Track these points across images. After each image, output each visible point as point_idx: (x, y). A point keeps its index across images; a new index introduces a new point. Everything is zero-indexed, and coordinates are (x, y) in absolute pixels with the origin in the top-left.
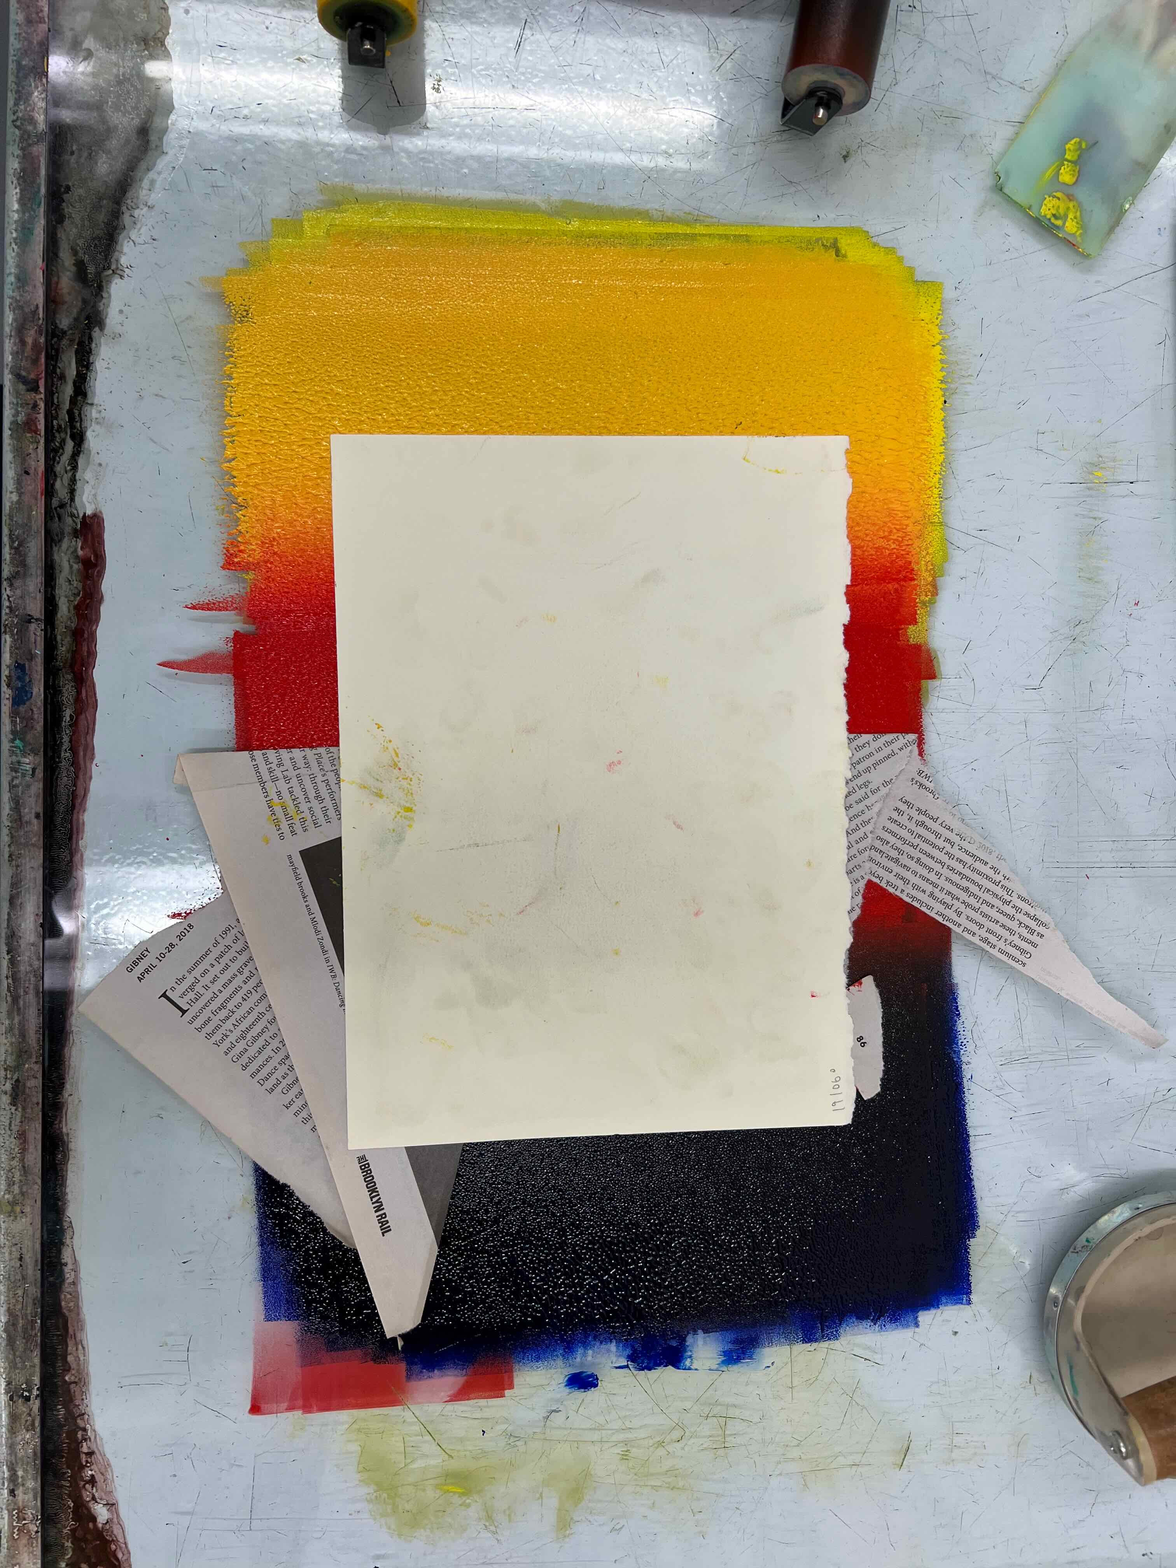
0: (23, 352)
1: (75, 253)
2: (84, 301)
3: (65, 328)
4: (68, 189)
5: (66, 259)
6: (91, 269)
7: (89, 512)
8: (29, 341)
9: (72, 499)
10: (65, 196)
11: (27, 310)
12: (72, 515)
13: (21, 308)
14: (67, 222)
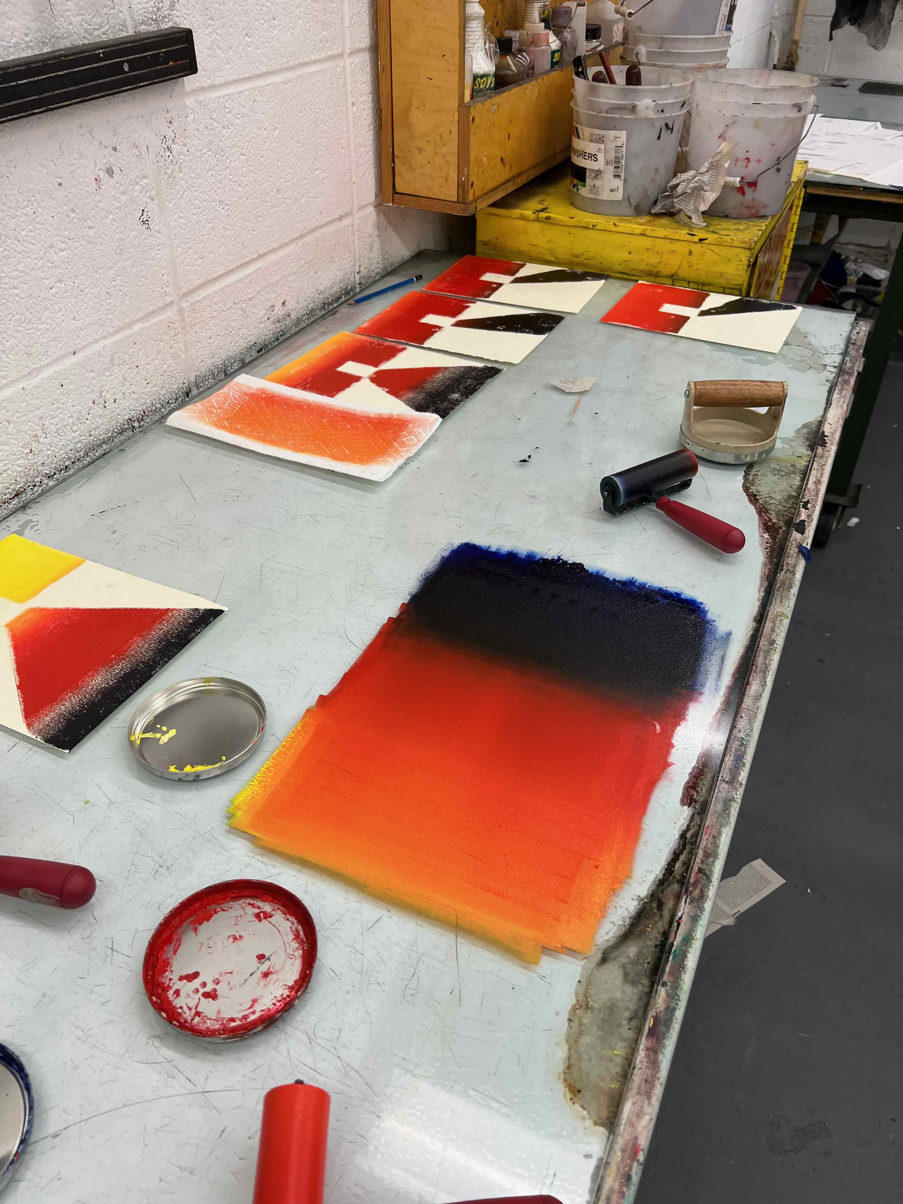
0: (703, 887)
1: (661, 916)
2: (662, 892)
3: (676, 884)
4: (656, 946)
5: (666, 914)
6: (655, 905)
7: (686, 807)
8: (698, 890)
9: (693, 814)
10: (659, 943)
11: (695, 904)
12: (695, 808)
13: (698, 906)
14: (661, 931)
